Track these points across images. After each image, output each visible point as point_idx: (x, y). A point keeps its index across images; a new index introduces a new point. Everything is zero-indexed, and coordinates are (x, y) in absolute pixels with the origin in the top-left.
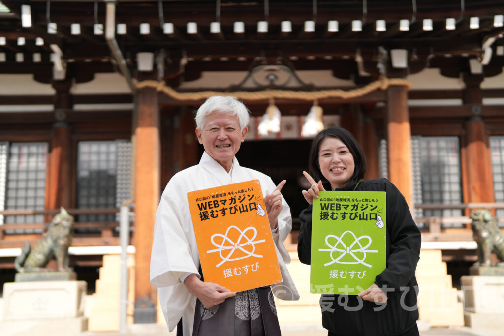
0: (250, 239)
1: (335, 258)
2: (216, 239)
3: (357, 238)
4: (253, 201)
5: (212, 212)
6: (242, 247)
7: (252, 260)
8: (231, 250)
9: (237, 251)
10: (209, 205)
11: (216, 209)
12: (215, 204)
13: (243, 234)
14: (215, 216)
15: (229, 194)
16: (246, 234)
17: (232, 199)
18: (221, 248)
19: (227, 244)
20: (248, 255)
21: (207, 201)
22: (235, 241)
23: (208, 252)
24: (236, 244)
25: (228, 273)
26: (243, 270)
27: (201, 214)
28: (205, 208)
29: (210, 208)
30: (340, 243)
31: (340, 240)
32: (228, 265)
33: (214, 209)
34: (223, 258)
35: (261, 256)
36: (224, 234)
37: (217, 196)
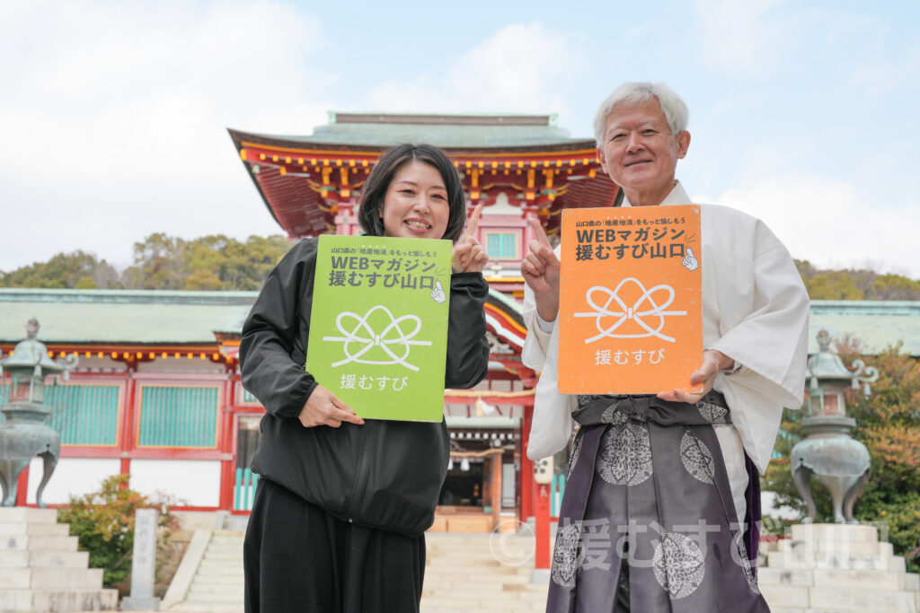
0: (658, 306)
1: (352, 353)
2: (596, 296)
3: (395, 318)
4: (679, 240)
5: (600, 248)
6: (642, 318)
7: (654, 343)
8: (619, 318)
9: (631, 322)
10: (597, 236)
11: (609, 244)
12: (607, 236)
13: (647, 294)
14: (603, 255)
15: (639, 222)
16: (652, 295)
17: (641, 232)
18: (603, 312)
19: (614, 307)
20: (647, 332)
21: (595, 228)
22: (630, 305)
23: (577, 315)
24: (630, 309)
25: (603, 357)
26: (632, 358)
27: (579, 248)
28: (589, 241)
29: (597, 241)
30: (363, 326)
31: (363, 321)
32: (606, 343)
33: (605, 244)
34: (600, 329)
35: (673, 340)
36: (613, 290)
37: (615, 223)
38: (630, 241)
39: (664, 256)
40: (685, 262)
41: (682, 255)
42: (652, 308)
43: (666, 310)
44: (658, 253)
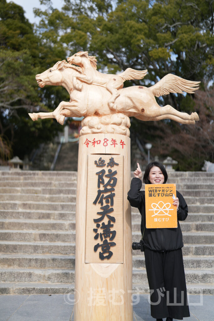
0: (167, 208)
2: (153, 205)
4: (171, 192)
5: (154, 194)
6: (164, 211)
7: (166, 216)
8: (159, 211)
9: (161, 212)
10: (153, 191)
11: (156, 193)
12: (156, 191)
13: (165, 205)
14: (155, 196)
15: (162, 188)
16: (166, 205)
17: (163, 190)
18: (155, 209)
19: (158, 208)
20: (165, 214)
21: (153, 189)
22: (161, 208)
23: (150, 210)
24: (161, 209)
25: (156, 220)
26: (162, 220)
27: (149, 194)
28: (151, 192)
29: (153, 192)
32: (156, 217)
33: (155, 193)
34: (155, 213)
35: (171, 216)
36: (157, 204)
37: (157, 188)
38: (161, 192)
39: (168, 196)
40: (173, 198)
41: (172, 196)
42: (166, 208)
43: (169, 209)
44: (167, 195)
